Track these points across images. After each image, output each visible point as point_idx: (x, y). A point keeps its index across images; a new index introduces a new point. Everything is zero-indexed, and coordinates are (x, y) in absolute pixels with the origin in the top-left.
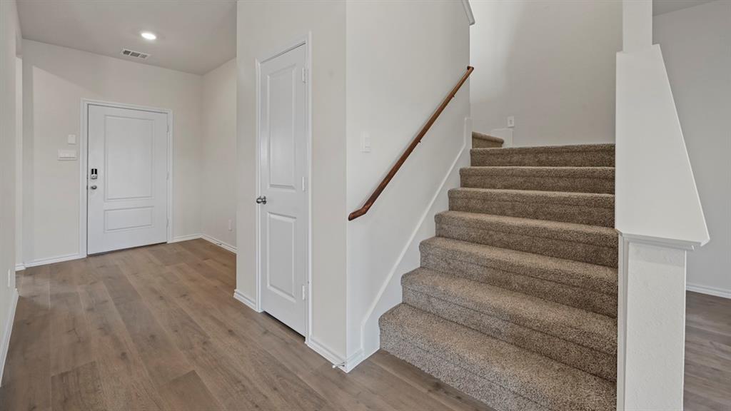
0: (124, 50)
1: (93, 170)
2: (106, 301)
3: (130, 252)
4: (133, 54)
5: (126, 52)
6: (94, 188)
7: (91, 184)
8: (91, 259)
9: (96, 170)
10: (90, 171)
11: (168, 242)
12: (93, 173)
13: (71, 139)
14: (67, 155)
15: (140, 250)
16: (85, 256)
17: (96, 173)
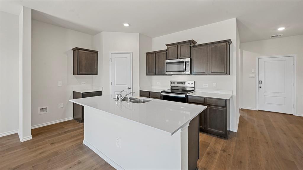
0: (271, 36)
1: (260, 81)
2: (263, 126)
3: (274, 114)
4: (275, 36)
5: (272, 37)
6: (260, 87)
7: (260, 86)
8: (259, 111)
9: (261, 81)
10: (259, 82)
11: (294, 115)
12: (260, 82)
13: (253, 71)
14: (252, 76)
15: (279, 114)
16: (257, 110)
17: (261, 82)
